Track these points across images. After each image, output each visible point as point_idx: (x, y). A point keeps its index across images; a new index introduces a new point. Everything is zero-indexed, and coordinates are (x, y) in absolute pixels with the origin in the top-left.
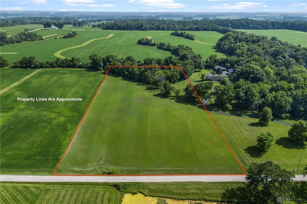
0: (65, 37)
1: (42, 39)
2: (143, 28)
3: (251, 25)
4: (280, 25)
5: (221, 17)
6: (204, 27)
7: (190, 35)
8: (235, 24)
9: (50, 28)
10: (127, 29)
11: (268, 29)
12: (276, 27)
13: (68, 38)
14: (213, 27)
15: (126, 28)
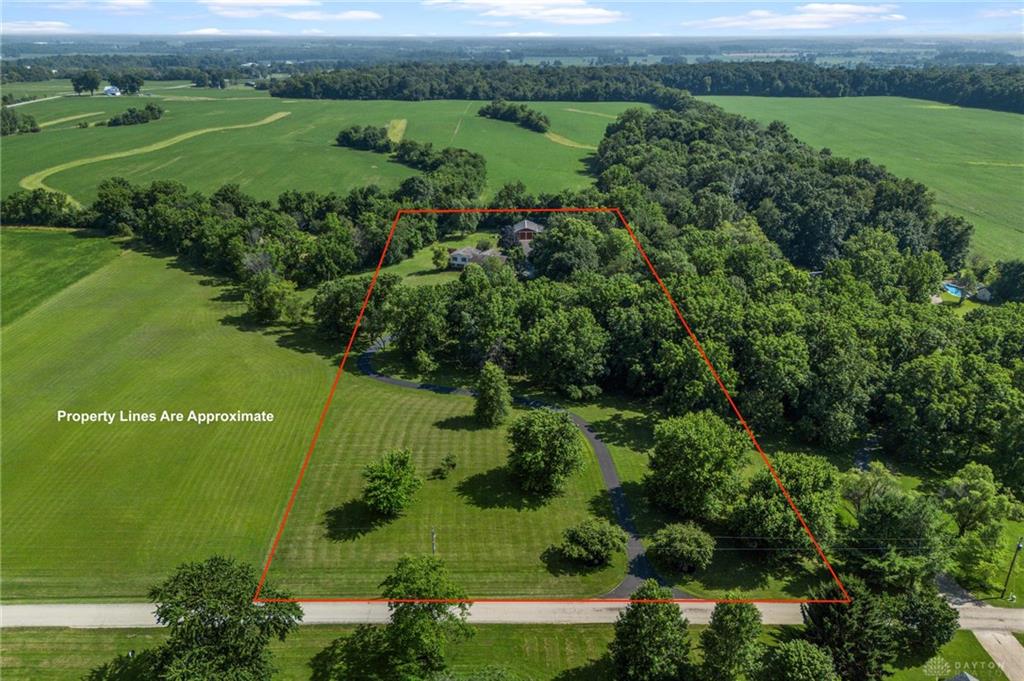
0: (115, 123)
1: (35, 131)
2: (406, 92)
4: (877, 83)
5: (731, 55)
6: (612, 86)
8: (726, 78)
9: (95, 92)
10: (355, 97)
11: (834, 95)
12: (865, 88)
13: (124, 124)
15: (349, 93)
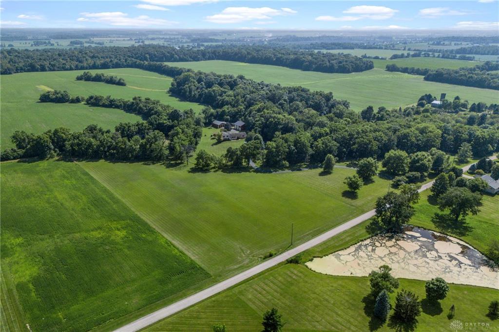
3: (176, 56)
7: (114, 78)
11: (198, 60)
14: (128, 61)
